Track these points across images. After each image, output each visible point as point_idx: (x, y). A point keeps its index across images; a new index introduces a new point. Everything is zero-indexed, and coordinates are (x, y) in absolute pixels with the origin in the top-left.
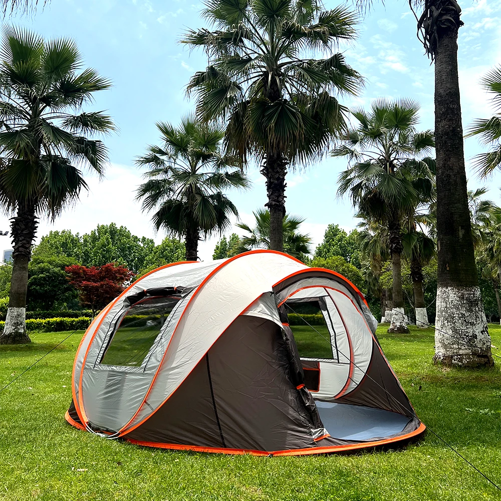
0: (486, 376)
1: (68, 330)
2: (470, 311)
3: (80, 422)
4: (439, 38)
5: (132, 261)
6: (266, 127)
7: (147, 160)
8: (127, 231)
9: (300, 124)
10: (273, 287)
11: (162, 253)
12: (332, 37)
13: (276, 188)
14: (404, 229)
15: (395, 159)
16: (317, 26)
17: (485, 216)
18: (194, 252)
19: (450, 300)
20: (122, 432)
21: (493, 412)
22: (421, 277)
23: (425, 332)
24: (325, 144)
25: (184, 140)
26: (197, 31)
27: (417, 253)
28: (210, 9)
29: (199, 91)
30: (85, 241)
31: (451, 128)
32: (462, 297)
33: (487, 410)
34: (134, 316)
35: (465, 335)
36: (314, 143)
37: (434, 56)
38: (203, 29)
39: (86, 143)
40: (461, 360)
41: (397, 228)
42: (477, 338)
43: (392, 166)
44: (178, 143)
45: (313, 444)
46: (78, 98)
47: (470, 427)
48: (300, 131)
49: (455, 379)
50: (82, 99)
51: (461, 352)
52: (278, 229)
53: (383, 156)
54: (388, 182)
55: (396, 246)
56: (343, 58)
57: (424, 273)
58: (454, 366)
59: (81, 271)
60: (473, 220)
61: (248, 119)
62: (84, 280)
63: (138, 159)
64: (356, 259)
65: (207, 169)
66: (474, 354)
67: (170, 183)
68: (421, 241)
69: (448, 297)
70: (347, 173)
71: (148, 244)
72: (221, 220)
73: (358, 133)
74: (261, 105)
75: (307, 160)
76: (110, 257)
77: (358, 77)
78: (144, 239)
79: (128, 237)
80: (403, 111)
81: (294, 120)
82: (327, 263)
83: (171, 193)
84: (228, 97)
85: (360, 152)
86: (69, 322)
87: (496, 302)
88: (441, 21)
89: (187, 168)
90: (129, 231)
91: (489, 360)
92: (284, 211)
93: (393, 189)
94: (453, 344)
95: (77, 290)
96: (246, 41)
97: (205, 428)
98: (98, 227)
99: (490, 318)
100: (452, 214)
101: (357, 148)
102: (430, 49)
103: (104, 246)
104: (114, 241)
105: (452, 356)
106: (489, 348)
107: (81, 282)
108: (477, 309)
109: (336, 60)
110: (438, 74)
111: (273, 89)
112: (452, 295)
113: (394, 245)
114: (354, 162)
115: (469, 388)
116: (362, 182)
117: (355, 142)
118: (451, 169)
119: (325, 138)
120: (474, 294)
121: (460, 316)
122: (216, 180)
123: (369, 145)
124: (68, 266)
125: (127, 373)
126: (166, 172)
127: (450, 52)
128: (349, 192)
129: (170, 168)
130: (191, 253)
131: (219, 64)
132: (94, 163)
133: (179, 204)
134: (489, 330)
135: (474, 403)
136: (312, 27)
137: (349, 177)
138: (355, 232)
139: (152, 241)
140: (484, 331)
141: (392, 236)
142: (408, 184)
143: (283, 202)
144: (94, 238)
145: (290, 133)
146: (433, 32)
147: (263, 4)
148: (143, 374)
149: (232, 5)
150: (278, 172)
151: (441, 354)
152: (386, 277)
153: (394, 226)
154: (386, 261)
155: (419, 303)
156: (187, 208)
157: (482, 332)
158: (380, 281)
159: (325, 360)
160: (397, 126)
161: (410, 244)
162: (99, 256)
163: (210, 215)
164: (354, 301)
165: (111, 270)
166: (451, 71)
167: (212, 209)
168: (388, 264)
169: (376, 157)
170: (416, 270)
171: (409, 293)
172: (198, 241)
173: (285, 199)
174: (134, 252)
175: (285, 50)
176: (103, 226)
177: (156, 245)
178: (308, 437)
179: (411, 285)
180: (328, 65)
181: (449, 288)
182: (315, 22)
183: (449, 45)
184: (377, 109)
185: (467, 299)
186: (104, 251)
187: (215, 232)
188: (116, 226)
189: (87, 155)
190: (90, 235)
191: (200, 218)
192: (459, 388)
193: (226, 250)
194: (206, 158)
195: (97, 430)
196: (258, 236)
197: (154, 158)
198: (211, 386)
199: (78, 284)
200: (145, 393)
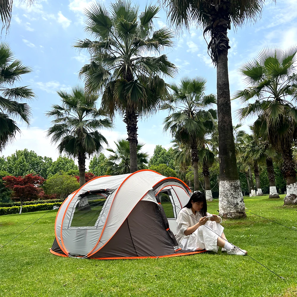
0: (243, 221)
1: (6, 214)
2: (235, 192)
3: (64, 254)
4: (219, 54)
5: (39, 171)
6: (126, 96)
7: (53, 113)
8: (35, 153)
9: (145, 94)
10: (153, 187)
11: (58, 166)
12: (160, 45)
13: (132, 129)
14: (199, 148)
15: (194, 110)
16: (152, 40)
17: (241, 139)
18: (84, 166)
19: (226, 187)
20: (89, 255)
21: (246, 236)
22: (208, 173)
23: (211, 203)
24: (157, 104)
25: (74, 102)
26: (84, 41)
27: (206, 160)
28: (89, 26)
29: (85, 75)
30: (9, 160)
31: (225, 102)
32: (231, 185)
33: (243, 236)
34: (45, 204)
35: (233, 203)
36: (152, 104)
37: (216, 64)
38: (86, 39)
39: (18, 105)
40: (231, 215)
41: (196, 148)
42: (238, 205)
43: (192, 114)
44: (71, 103)
45: (175, 252)
46: (12, 78)
47: (237, 242)
48: (145, 99)
49: (229, 224)
50: (14, 79)
51: (231, 212)
52: (134, 153)
53: (188, 109)
54: (191, 123)
55: (195, 158)
56: (166, 58)
57: (209, 171)
58: (228, 218)
59: (12, 179)
60: (235, 141)
61: (116, 92)
62: (15, 185)
63: (47, 113)
64: (172, 164)
65: (88, 117)
66: (237, 212)
67: (66, 126)
68: (208, 154)
69: (225, 185)
70: (168, 118)
71: (48, 161)
72: (98, 147)
73: (174, 96)
74: (123, 84)
75: (148, 114)
76: (25, 169)
77: (174, 68)
78: (46, 158)
79: (36, 157)
80: (198, 83)
81: (141, 92)
82: (157, 168)
83: (68, 132)
84: (104, 79)
85: (175, 107)
86: (6, 210)
87: (248, 184)
88: (219, 46)
89: (76, 117)
90: (36, 153)
91: (244, 215)
92: (137, 142)
93: (193, 126)
94: (227, 208)
95: (10, 190)
96: (112, 47)
97: (128, 249)
98: (16, 152)
99: (244, 193)
100: (226, 145)
101: (173, 104)
102: (214, 60)
103: (21, 163)
104: (27, 160)
105: (227, 214)
106: (244, 209)
107: (13, 186)
108: (238, 190)
109: (163, 58)
110: (218, 73)
111: (128, 74)
112: (226, 184)
113: (194, 157)
114: (172, 112)
115: (235, 227)
116: (177, 123)
117: (172, 101)
118: (225, 122)
119: (158, 101)
120: (237, 184)
121: (231, 194)
122: (95, 124)
123: (179, 102)
124: (3, 177)
125: (87, 230)
126: (65, 120)
127: (224, 62)
128: (169, 129)
129: (67, 118)
130: (82, 166)
131: (95, 58)
132: (24, 117)
133: (73, 139)
134: (244, 200)
135: (238, 233)
136: (149, 40)
137: (169, 121)
138: (171, 149)
139: (51, 159)
140: (242, 201)
141: (193, 152)
142: (201, 124)
143: (136, 137)
144: (15, 159)
145: (139, 99)
146: (215, 52)
147: (122, 26)
148: (96, 229)
149: (103, 25)
150: (133, 121)
151: (222, 213)
152: (189, 174)
153: (194, 147)
154: (189, 166)
155: (207, 187)
156: (78, 141)
157: (241, 201)
158: (186, 176)
159: (170, 219)
160: (195, 92)
161: (202, 156)
162: (18, 169)
163: (92, 144)
164: (186, 191)
165: (31, 178)
166: (225, 72)
167: (93, 140)
168: (191, 167)
169: (184, 109)
170: (205, 170)
171: (201, 181)
172: (85, 159)
173: (137, 135)
174: (40, 166)
175: (134, 51)
176: (20, 151)
177: (53, 161)
178: (173, 250)
179: (203, 178)
180: (159, 60)
181: (225, 181)
182: (151, 37)
183: (224, 58)
184: (184, 82)
185: (233, 186)
186: (21, 166)
187: (95, 154)
188: (28, 151)
189: (19, 112)
190: (11, 157)
191: (87, 147)
192: (231, 228)
193: (96, 162)
194: (88, 111)
195: (74, 256)
196: (119, 155)
197: (57, 111)
198: (130, 232)
199: (11, 187)
200: (99, 237)
